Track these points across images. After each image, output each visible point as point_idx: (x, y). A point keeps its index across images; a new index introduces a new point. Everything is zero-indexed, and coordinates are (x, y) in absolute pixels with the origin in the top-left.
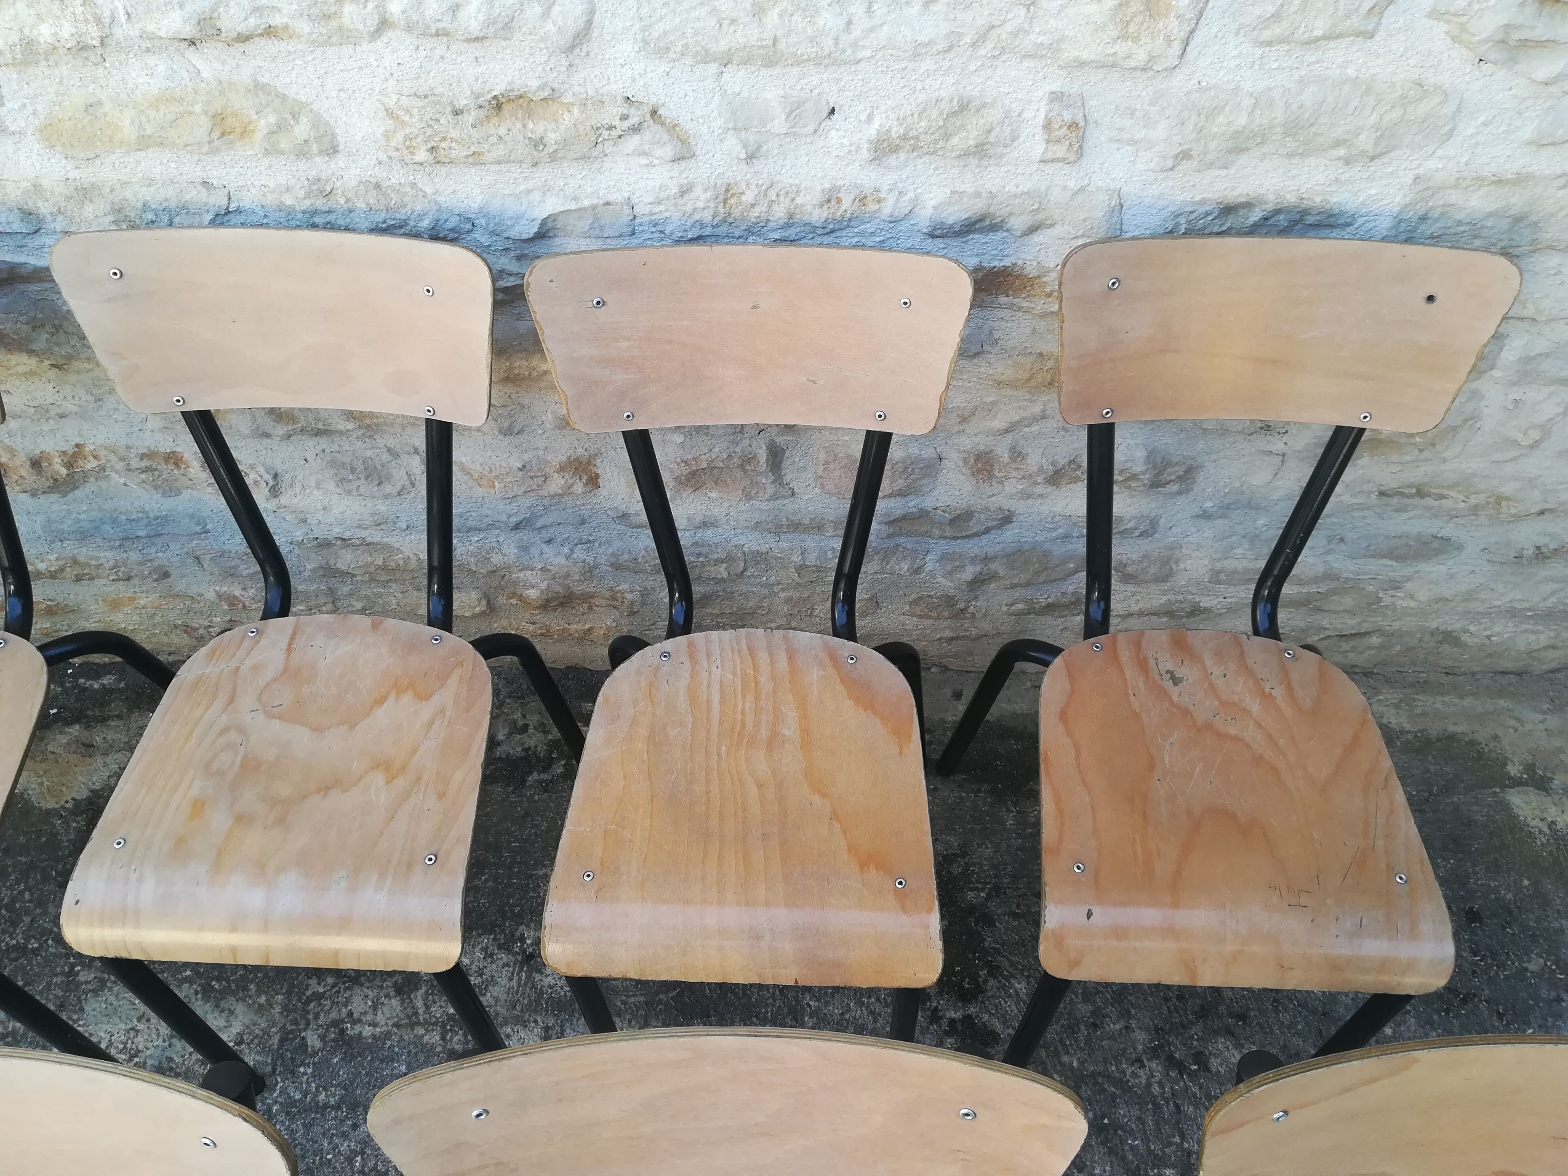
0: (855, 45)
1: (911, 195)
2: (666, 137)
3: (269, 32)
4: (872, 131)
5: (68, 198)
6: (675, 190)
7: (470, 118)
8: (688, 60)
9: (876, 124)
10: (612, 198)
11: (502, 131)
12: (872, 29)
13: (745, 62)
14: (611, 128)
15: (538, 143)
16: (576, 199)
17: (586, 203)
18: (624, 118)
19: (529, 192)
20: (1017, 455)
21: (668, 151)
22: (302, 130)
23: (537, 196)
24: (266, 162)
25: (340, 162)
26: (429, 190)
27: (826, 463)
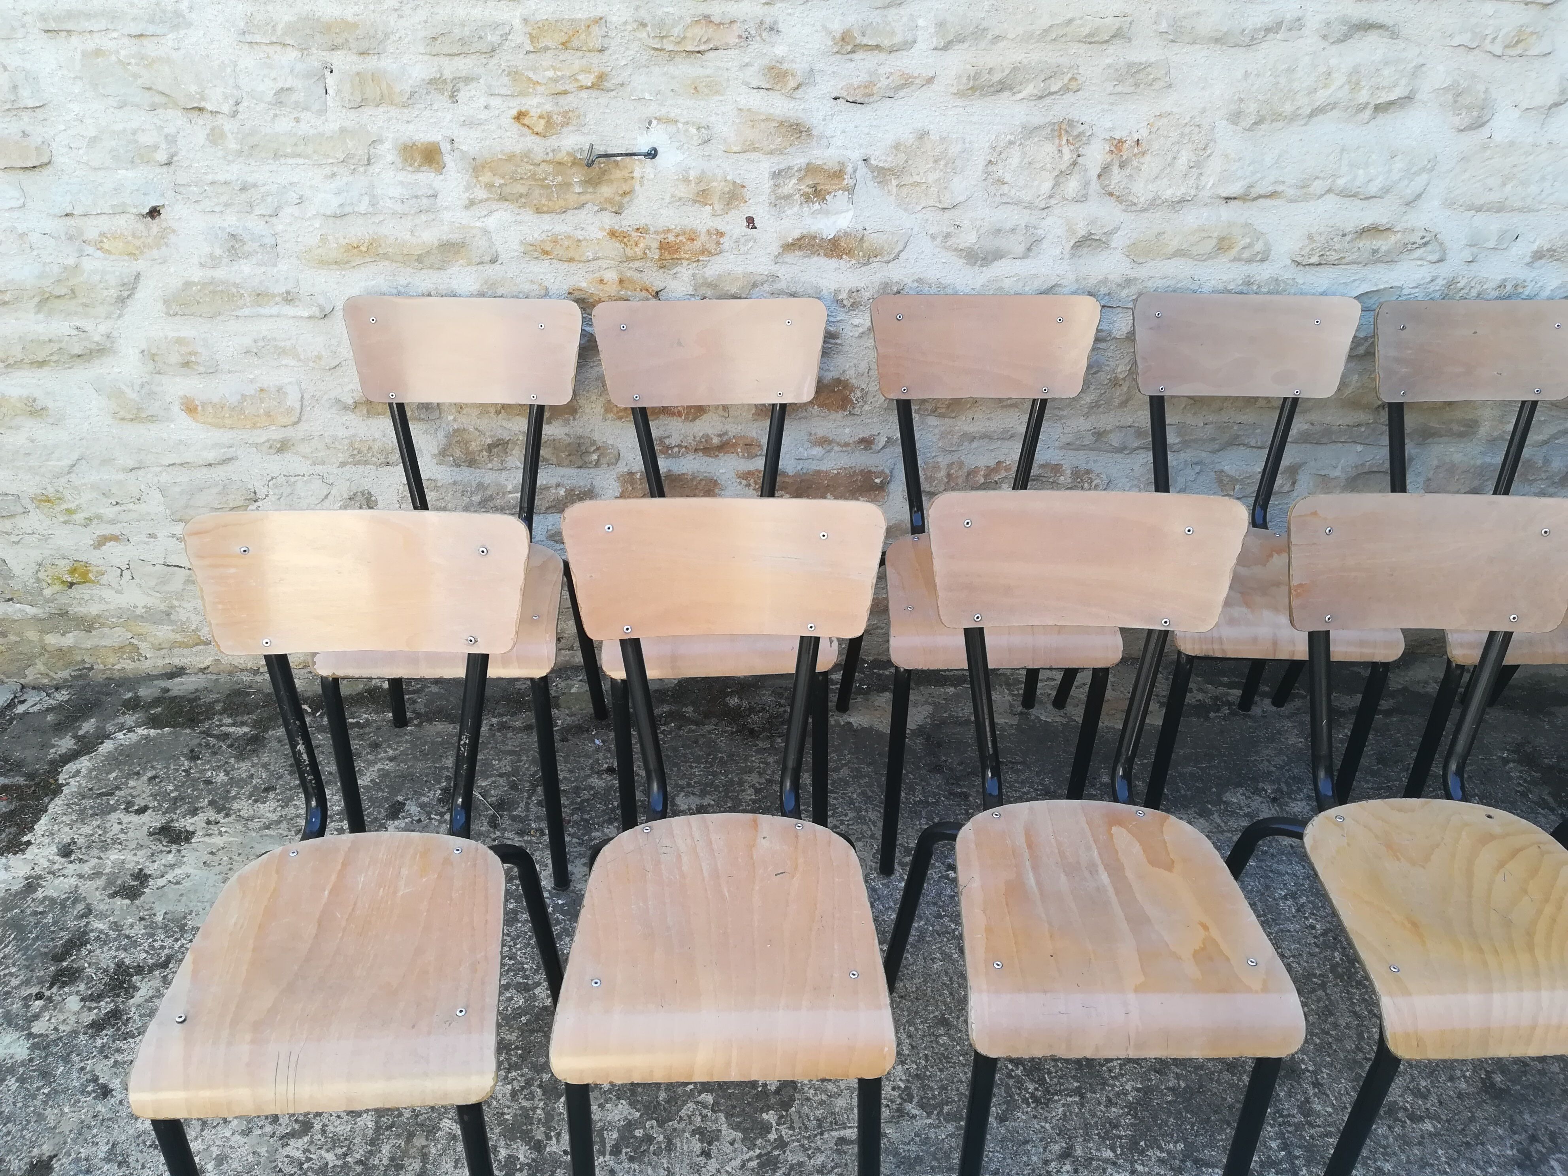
0: (1540, 202)
1: (1540, 284)
2: (1438, 248)
3: (1272, 195)
4: (1535, 247)
5: (1119, 285)
6: (1429, 279)
7: (1348, 238)
8: (1461, 209)
9: (1537, 243)
10: (1394, 284)
11: (1361, 245)
12: (1552, 194)
13: (1488, 210)
14: (1414, 243)
15: (1375, 251)
16: (1376, 285)
17: (1382, 287)
18: (1423, 238)
19: (1354, 281)
20: (1547, 461)
21: (1435, 257)
22: (1259, 247)
23: (1357, 283)
24: (1229, 265)
25: (1266, 265)
26: (1301, 281)
27: (1438, 467)
